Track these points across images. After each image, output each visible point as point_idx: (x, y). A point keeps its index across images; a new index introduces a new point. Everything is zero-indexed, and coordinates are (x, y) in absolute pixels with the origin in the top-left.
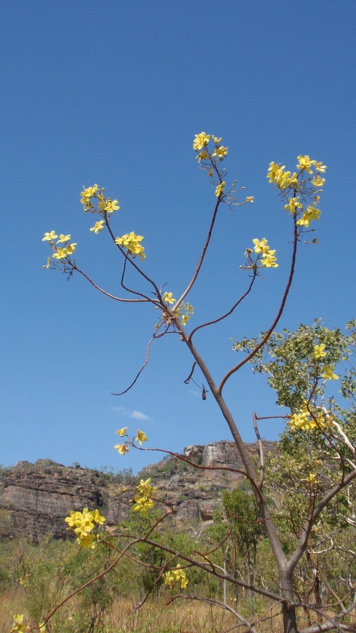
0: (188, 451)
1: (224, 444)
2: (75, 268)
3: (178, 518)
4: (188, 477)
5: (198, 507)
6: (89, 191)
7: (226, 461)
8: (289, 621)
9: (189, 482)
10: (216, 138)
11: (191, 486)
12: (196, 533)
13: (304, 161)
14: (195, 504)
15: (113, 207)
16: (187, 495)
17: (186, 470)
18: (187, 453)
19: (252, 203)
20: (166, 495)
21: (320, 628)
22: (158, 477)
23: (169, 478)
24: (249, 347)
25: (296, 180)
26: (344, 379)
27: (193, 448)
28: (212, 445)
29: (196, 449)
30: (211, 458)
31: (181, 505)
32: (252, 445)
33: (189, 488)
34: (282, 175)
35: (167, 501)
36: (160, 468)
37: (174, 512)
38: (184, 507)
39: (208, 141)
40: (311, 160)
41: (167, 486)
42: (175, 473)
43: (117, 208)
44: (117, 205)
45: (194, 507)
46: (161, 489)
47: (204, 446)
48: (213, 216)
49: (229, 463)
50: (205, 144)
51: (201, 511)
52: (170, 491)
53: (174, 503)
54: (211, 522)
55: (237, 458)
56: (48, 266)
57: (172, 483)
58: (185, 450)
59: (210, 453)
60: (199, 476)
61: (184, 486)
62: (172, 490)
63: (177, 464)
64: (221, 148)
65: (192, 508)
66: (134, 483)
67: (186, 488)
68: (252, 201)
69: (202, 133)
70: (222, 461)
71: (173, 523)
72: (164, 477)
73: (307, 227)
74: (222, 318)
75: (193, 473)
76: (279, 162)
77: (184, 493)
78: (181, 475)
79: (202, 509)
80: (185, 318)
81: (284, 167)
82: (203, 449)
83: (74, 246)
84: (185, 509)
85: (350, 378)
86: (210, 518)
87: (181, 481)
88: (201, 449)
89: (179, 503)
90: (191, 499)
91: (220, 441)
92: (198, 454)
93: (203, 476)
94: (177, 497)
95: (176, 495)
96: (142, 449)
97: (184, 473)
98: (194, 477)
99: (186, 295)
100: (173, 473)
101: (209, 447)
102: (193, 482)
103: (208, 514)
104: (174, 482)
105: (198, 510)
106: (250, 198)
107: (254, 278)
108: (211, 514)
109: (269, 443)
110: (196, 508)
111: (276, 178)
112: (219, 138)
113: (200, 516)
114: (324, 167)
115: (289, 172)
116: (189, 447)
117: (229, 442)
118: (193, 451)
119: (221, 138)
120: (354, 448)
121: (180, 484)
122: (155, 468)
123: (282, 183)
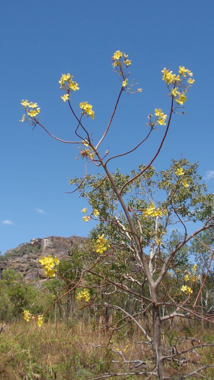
0: (33, 241)
1: (53, 238)
2: (38, 123)
3: (26, 278)
4: (33, 255)
5: (38, 272)
6: (66, 77)
7: (54, 247)
8: (156, 313)
9: (33, 258)
10: (125, 55)
11: (34, 261)
12: (38, 286)
13: (182, 69)
14: (36, 271)
15: (75, 88)
16: (32, 266)
17: (31, 252)
18: (32, 243)
19: (141, 92)
20: (20, 266)
21: (170, 316)
22: (16, 255)
23: (22, 256)
24: (78, 183)
25: (179, 79)
26: (130, 201)
27: (35, 240)
28: (47, 239)
29: (37, 241)
30: (45, 245)
31: (28, 271)
32: (68, 238)
33: (33, 262)
34: (170, 76)
35: (21, 269)
36: (17, 251)
37: (25, 275)
38: (30, 272)
39: (122, 56)
40: (186, 69)
41: (20, 261)
42: (25, 254)
43: (78, 88)
44: (77, 86)
45: (35, 272)
46: (17, 262)
47: (42, 239)
48: (118, 98)
49: (55, 248)
50: (120, 57)
51: (39, 274)
52: (22, 263)
53: (25, 270)
54: (45, 280)
55: (60, 245)
56: (23, 121)
57: (23, 259)
58: (31, 241)
59: (45, 243)
60: (39, 255)
61: (30, 261)
62: (24, 263)
63: (26, 249)
64: (127, 61)
65: (35, 273)
66: (2, 259)
67: (31, 262)
68: (141, 91)
69: (118, 51)
70: (51, 247)
71: (24, 281)
72: (19, 256)
73: (182, 104)
74: (128, 153)
75: (36, 254)
76: (169, 69)
77: (30, 264)
78: (28, 255)
79: (40, 273)
80: (92, 155)
81: (171, 72)
82: (41, 240)
83: (39, 110)
84: (30, 273)
85: (133, 201)
86: (44, 278)
87: (28, 258)
88: (40, 240)
89: (27, 270)
90: (34, 268)
91: (50, 236)
92: (38, 244)
93: (41, 255)
94: (26, 267)
95: (26, 266)
96: (96, 220)
97: (30, 254)
98: (36, 256)
99: (102, 140)
100: (24, 254)
101: (45, 239)
102: (35, 259)
103: (43, 276)
104: (25, 259)
105: (38, 274)
106: (139, 89)
107: (151, 131)
108: (44, 276)
109: (77, 237)
110: (36, 272)
111: (167, 77)
112: (126, 55)
113: (39, 277)
114: (192, 73)
115: (175, 75)
116: (34, 239)
117: (55, 237)
118: (35, 241)
119: (128, 55)
120: (131, 238)
121: (28, 260)
122: (14, 251)
123: (171, 80)
